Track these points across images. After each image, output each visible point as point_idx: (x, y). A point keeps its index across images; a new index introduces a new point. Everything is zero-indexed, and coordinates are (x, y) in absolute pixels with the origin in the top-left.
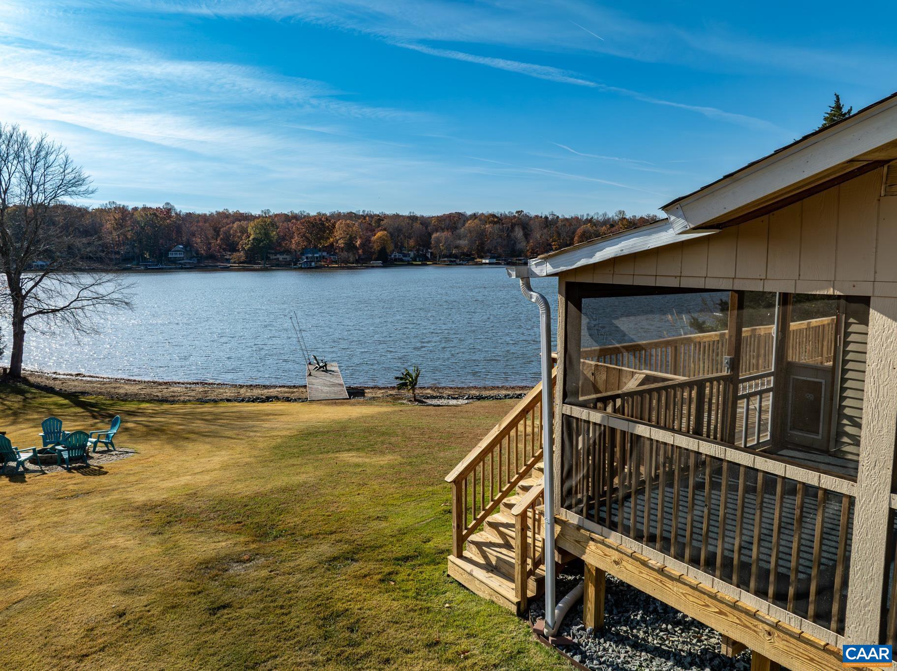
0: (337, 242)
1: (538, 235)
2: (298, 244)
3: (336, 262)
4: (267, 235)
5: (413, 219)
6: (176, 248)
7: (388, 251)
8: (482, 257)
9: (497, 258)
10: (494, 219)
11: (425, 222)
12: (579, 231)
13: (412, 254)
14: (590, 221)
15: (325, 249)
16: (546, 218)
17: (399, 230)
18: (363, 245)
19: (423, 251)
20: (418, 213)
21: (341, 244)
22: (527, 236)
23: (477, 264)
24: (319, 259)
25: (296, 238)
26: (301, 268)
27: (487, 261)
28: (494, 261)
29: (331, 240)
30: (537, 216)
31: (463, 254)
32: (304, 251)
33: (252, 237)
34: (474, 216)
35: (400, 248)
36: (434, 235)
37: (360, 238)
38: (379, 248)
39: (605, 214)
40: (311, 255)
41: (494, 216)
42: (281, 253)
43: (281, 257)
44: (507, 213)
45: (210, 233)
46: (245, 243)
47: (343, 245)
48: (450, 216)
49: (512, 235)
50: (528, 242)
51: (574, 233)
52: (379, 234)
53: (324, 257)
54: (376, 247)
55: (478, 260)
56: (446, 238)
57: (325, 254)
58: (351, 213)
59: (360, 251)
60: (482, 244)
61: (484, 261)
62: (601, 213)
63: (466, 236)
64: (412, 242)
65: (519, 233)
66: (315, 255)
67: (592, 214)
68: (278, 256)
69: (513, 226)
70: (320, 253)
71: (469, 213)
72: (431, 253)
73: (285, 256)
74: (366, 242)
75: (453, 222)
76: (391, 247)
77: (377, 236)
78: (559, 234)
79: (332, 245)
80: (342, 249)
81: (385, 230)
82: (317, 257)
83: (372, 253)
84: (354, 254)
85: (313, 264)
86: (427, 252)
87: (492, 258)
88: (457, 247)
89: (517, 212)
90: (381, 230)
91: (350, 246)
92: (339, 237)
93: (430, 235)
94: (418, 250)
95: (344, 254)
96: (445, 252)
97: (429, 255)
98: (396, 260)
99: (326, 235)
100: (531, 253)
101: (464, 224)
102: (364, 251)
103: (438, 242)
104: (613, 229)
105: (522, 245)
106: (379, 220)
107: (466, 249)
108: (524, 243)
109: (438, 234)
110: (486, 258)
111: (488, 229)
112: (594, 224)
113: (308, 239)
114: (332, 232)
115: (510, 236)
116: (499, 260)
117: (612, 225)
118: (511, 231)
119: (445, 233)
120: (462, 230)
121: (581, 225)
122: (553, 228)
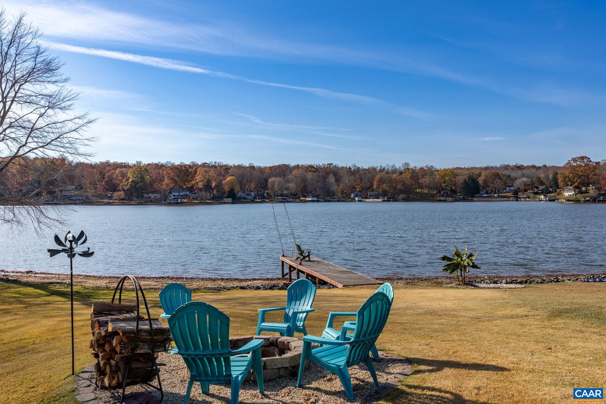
0: (197, 184)
1: (346, 180)
2: (167, 185)
3: (197, 199)
4: (142, 178)
5: (252, 168)
6: (69, 188)
7: (235, 191)
8: (305, 197)
9: (317, 197)
10: (311, 168)
11: (261, 170)
12: (377, 177)
13: (253, 194)
14: (382, 170)
15: (188, 189)
16: (350, 168)
17: (243, 176)
18: (217, 186)
19: (261, 191)
20: (255, 165)
21: (200, 185)
22: (338, 180)
23: (302, 201)
24: (183, 197)
25: (166, 181)
26: (170, 204)
27: (310, 199)
28: (315, 199)
29: (193, 182)
30: (343, 168)
31: (291, 194)
32: (172, 190)
33: (130, 180)
34: (297, 167)
35: (242, 189)
36: (270, 180)
37: (215, 181)
38: (229, 189)
39: (393, 166)
40: (177, 194)
41: (312, 167)
42: (153, 192)
43: (152, 196)
44: (321, 165)
45: (97, 177)
46: (125, 185)
47: (202, 186)
48: (279, 166)
49: (327, 180)
50: (339, 185)
51: (373, 179)
52: (229, 179)
53: (187, 195)
54: (226, 188)
55: (302, 198)
56: (280, 182)
57: (188, 193)
58: (206, 163)
59: (215, 192)
60: (305, 187)
61: (307, 199)
62: (390, 165)
63: (293, 181)
64: (253, 186)
65: (332, 179)
66: (181, 194)
67: (384, 166)
68: (150, 195)
69: (328, 173)
70: (184, 192)
71: (293, 164)
72: (268, 193)
73: (156, 195)
74: (219, 186)
75: (283, 170)
76: (237, 188)
77: (227, 179)
78: (361, 180)
79: (193, 186)
80: (201, 190)
81: (232, 175)
82: (182, 195)
83: (224, 193)
84: (210, 193)
85: (179, 200)
86: (264, 193)
87: (314, 196)
88: (287, 189)
89: (328, 164)
90: (230, 176)
91: (208, 187)
92: (199, 180)
93: (266, 181)
94: (258, 191)
95: (203, 193)
96: (279, 192)
97: (266, 195)
98: (242, 199)
99: (189, 179)
100: (341, 194)
101: (291, 172)
102: (218, 191)
103: (273, 185)
104: (402, 176)
105: (334, 188)
106: (227, 169)
107: (294, 190)
108: (336, 187)
109: (273, 179)
110: (309, 197)
111: (309, 175)
112: (388, 173)
113: (175, 181)
114: (194, 176)
115: (325, 181)
116: (319, 199)
117: (401, 173)
118: (326, 178)
119: (278, 179)
120: (290, 176)
121: (377, 174)
122: (357, 176)
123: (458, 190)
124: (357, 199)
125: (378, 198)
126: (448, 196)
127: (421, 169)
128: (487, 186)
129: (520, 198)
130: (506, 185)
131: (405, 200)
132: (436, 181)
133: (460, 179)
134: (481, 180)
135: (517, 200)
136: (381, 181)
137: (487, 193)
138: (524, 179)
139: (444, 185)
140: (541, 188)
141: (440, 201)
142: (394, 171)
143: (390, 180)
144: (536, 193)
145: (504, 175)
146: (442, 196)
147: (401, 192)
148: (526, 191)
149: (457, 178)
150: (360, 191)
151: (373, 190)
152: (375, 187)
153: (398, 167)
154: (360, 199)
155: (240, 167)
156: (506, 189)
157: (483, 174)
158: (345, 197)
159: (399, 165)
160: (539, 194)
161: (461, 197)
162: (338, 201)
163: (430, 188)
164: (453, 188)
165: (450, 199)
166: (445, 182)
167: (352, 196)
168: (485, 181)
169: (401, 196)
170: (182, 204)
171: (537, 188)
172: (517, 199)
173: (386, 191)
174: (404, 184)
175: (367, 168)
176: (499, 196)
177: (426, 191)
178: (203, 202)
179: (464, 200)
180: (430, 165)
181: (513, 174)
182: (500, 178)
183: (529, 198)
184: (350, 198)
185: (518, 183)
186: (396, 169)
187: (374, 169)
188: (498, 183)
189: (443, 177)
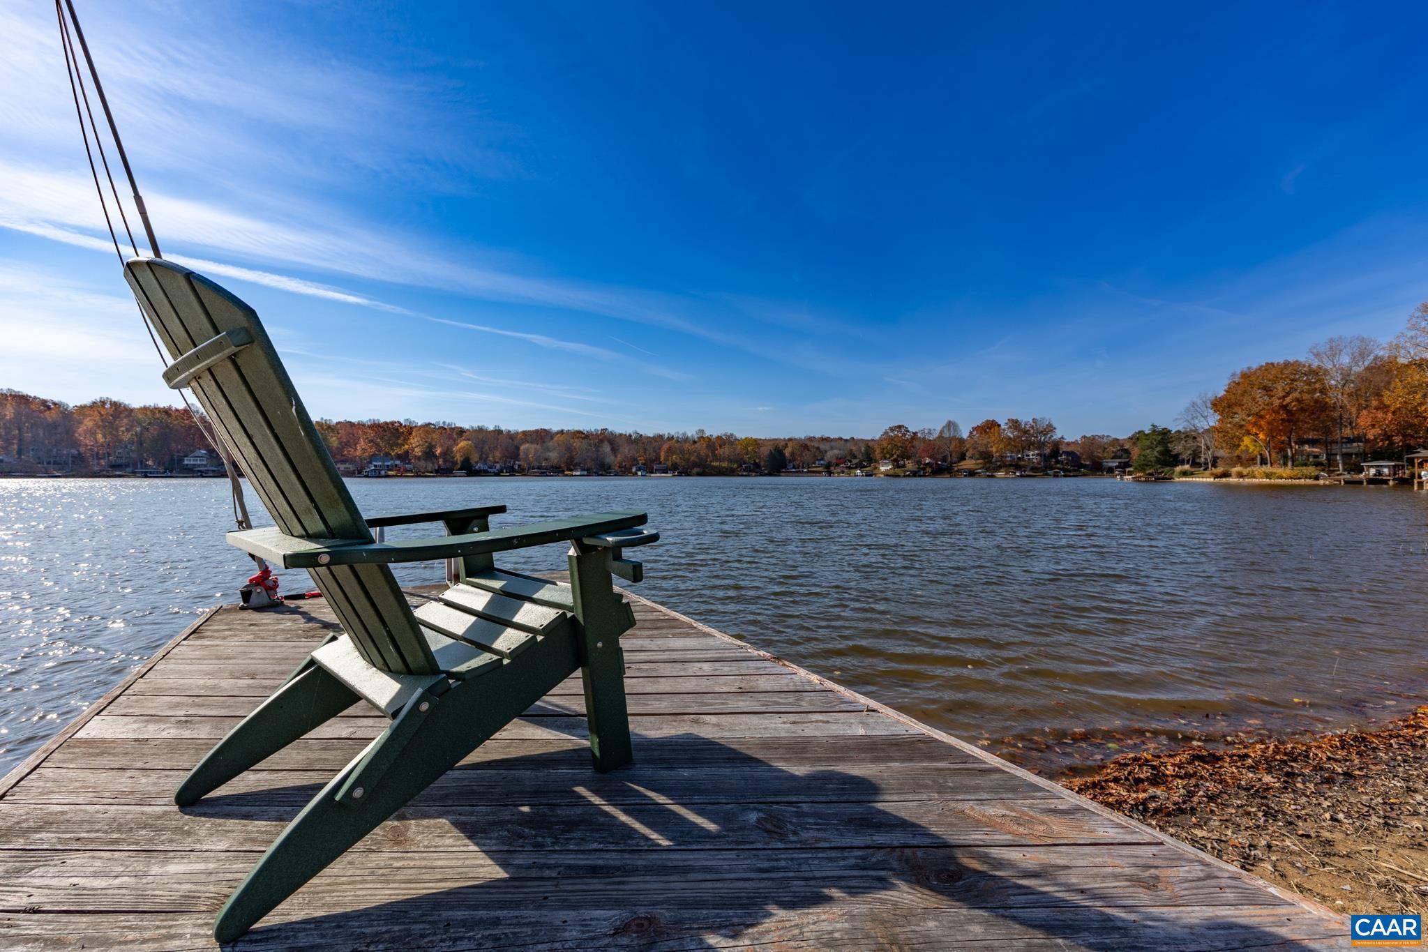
0: (413, 451)
1: (626, 450)
2: (365, 450)
3: (410, 471)
5: (498, 432)
6: (196, 454)
7: (472, 461)
8: (571, 470)
9: (588, 470)
10: (578, 434)
11: (511, 436)
12: (665, 447)
13: (498, 466)
14: (671, 438)
15: (399, 457)
17: (484, 442)
18: (444, 454)
19: (510, 463)
20: (503, 428)
21: (418, 452)
22: (614, 450)
23: (567, 475)
24: (389, 468)
25: (362, 444)
26: (367, 477)
27: (578, 473)
28: (585, 473)
29: (407, 447)
30: (621, 435)
31: (552, 467)
32: (372, 458)
34: (561, 432)
35: (483, 459)
36: (522, 448)
37: (441, 446)
38: (462, 459)
39: (684, 434)
40: (380, 463)
41: (580, 432)
42: (343, 462)
43: (341, 466)
44: (593, 430)
47: (420, 454)
48: (537, 431)
49: (600, 449)
50: (616, 456)
51: (660, 448)
52: (462, 444)
53: (396, 465)
54: (458, 457)
55: (566, 473)
56: (536, 450)
57: (398, 462)
58: (430, 424)
59: (441, 461)
60: (571, 458)
61: (574, 473)
62: (681, 432)
63: (554, 449)
64: (498, 454)
65: (606, 448)
66: (386, 464)
67: (672, 433)
69: (601, 441)
70: (392, 462)
71: (555, 428)
72: (519, 466)
73: (347, 466)
74: (447, 453)
75: (541, 436)
76: (475, 457)
77: (460, 445)
78: (645, 450)
79: (407, 453)
80: (419, 458)
81: (469, 440)
82: (388, 466)
83: (455, 463)
84: (433, 463)
85: (383, 473)
86: (514, 464)
87: (583, 470)
88: (546, 459)
89: (602, 430)
90: (464, 440)
91: (429, 454)
92: (415, 445)
93: (518, 449)
94: (505, 461)
95: (422, 463)
96: (536, 464)
97: (517, 468)
98: (480, 471)
99: (400, 441)
100: (619, 467)
101: (552, 438)
102: (445, 461)
103: (527, 454)
104: (696, 446)
105: (610, 459)
106: (461, 432)
107: (556, 461)
108: (612, 458)
109: (527, 445)
110: (577, 471)
111: (577, 444)
112: (677, 441)
113: (377, 445)
114: (406, 440)
115: (598, 451)
116: (589, 473)
117: (695, 442)
118: (598, 446)
119: (533, 446)
120: (551, 444)
121: (665, 442)
122: (640, 445)
123: (762, 464)
124: (640, 473)
125: (667, 473)
126: (750, 471)
127: (719, 438)
128: (794, 460)
129: (833, 473)
130: (815, 459)
131: (699, 474)
132: (737, 452)
133: (765, 451)
134: (787, 452)
135: (830, 476)
136: (670, 451)
137: (794, 467)
138: (836, 452)
139: (746, 457)
140: (855, 461)
141: (742, 475)
142: (686, 440)
143: (682, 451)
144: (850, 468)
145: (813, 446)
146: (744, 471)
147: (696, 465)
148: (837, 465)
149: (761, 448)
150: (643, 464)
151: (660, 463)
152: (662, 459)
153: (690, 435)
154: (644, 474)
155: (480, 430)
156: (815, 463)
157: (790, 444)
158: (624, 471)
159: (692, 432)
160: (853, 468)
161: (766, 472)
162: (615, 475)
163: (730, 461)
164: (757, 461)
165: (754, 474)
166: (747, 454)
167: (634, 470)
168: (792, 454)
169: (695, 470)
170: (387, 476)
171: (850, 461)
172: (830, 474)
173: (676, 463)
174: (698, 456)
175: (651, 435)
176: (809, 472)
177: (725, 464)
178: (419, 474)
179: (770, 474)
180: (729, 432)
181: (823, 446)
182: (808, 450)
183: (843, 472)
184: (631, 473)
185: (830, 455)
186: (687, 438)
187: (661, 437)
188: (807, 456)
189: (746, 448)
